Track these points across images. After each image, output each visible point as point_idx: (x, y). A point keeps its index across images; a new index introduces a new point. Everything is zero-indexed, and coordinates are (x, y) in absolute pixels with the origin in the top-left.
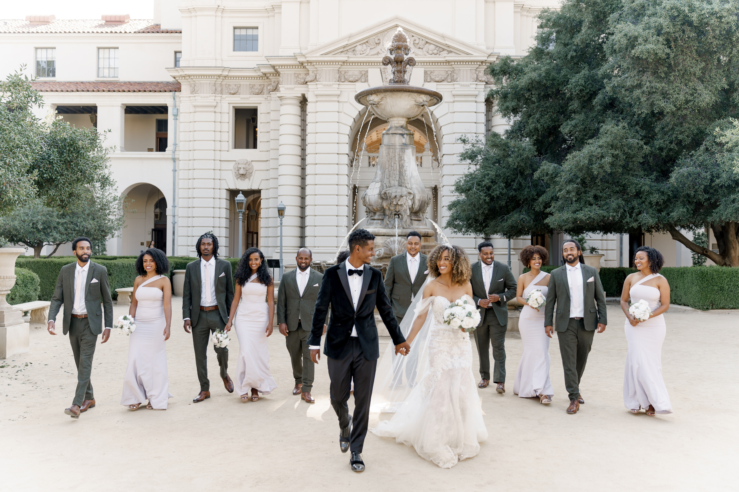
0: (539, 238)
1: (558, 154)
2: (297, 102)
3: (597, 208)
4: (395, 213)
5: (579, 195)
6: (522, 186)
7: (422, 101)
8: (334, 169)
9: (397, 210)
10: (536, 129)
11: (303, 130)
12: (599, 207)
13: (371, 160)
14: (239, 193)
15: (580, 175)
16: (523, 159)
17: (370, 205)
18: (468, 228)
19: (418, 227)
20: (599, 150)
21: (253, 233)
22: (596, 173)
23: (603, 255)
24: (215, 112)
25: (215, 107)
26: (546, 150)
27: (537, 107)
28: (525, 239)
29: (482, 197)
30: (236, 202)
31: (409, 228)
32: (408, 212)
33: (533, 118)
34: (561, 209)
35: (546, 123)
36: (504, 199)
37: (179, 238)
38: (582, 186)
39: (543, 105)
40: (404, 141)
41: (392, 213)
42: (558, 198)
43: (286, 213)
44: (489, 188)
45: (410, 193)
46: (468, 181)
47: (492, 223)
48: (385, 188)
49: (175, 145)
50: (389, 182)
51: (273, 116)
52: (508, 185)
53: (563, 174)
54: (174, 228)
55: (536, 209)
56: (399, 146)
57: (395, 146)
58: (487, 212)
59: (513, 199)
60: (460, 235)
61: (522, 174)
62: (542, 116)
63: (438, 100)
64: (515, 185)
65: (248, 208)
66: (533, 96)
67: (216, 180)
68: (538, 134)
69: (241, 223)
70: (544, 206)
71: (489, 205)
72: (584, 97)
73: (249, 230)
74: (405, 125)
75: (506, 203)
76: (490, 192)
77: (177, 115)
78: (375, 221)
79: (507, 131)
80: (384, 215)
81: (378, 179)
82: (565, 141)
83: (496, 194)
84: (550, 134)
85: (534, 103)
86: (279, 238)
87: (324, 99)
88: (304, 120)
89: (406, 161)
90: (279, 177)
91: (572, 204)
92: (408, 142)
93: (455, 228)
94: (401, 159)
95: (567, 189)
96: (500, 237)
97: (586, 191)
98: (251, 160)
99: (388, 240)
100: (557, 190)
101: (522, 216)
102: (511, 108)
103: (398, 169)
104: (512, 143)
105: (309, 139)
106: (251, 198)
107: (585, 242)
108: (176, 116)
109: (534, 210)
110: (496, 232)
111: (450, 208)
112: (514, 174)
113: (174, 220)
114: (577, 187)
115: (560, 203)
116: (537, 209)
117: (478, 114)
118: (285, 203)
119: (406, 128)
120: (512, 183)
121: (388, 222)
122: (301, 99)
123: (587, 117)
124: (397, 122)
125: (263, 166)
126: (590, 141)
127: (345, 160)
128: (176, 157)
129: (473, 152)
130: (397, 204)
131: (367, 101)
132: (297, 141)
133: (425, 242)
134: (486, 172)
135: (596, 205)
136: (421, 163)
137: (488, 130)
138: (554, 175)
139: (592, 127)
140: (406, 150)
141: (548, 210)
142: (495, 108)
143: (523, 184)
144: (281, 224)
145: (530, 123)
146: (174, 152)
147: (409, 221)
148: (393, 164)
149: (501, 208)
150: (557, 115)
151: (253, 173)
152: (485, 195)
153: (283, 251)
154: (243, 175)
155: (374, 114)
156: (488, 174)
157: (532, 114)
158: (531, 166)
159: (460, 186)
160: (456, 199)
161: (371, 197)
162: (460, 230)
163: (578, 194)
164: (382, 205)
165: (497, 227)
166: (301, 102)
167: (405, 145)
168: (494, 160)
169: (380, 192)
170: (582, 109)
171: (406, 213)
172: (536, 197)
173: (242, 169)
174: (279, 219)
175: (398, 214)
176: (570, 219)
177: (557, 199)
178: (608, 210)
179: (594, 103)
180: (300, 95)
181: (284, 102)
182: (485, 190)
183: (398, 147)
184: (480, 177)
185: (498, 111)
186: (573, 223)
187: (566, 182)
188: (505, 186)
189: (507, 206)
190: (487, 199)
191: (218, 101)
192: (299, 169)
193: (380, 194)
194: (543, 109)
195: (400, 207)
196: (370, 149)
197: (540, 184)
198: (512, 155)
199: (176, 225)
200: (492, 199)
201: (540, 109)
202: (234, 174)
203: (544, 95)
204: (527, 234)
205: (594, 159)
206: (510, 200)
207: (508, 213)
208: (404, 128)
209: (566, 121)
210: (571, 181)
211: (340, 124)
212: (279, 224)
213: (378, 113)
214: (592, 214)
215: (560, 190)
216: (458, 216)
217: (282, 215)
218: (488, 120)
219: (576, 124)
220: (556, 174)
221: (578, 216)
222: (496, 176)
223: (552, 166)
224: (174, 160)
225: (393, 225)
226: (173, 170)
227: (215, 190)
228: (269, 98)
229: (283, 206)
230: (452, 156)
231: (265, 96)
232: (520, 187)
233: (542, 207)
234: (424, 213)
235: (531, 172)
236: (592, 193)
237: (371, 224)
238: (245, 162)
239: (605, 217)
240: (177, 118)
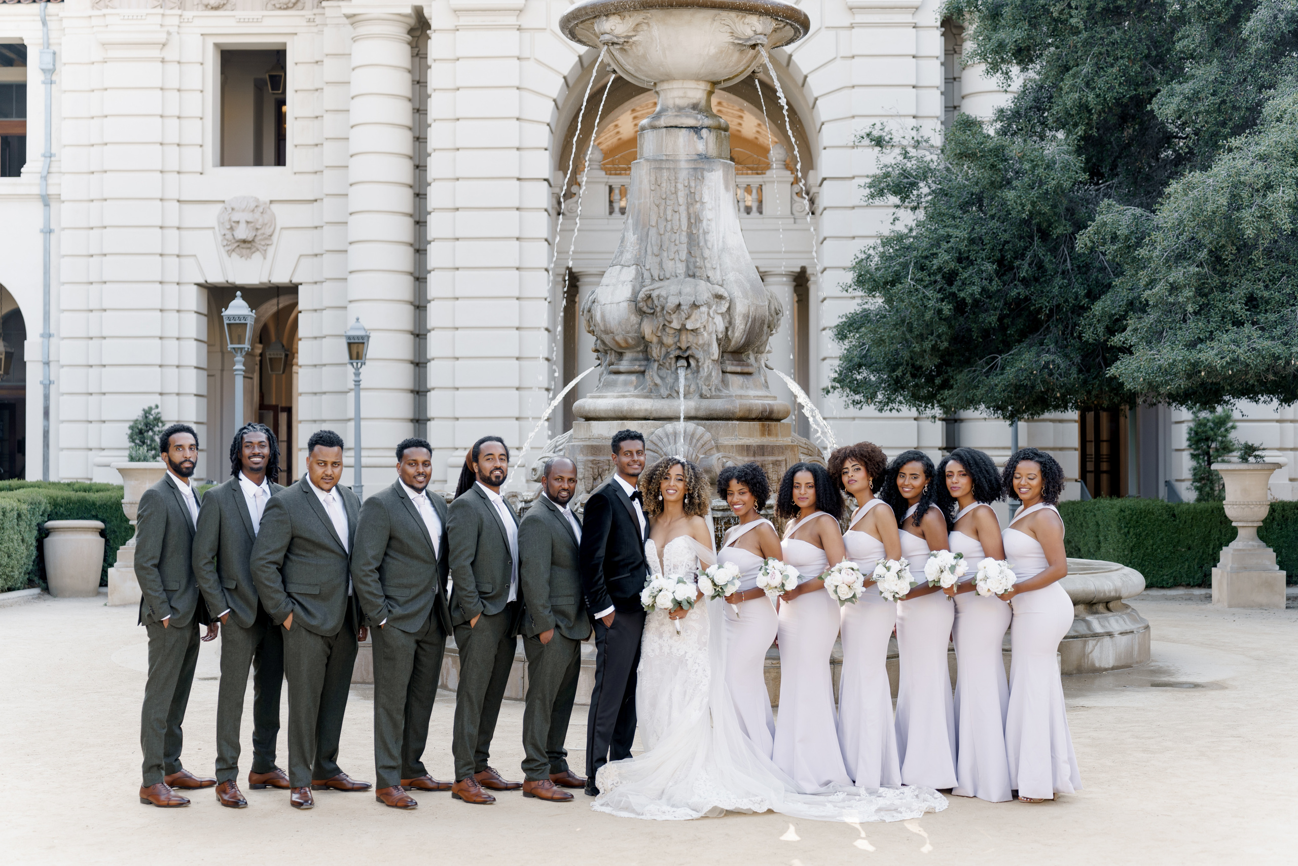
0: (1104, 416)
1: (1148, 178)
2: (400, 31)
3: (1256, 334)
4: (677, 353)
5: (1206, 295)
6: (1046, 271)
7: (751, 33)
8: (509, 223)
9: (684, 346)
10: (1084, 108)
11: (420, 111)
12: (1263, 329)
13: (616, 195)
14: (234, 297)
15: (1207, 238)
16: (1047, 192)
17: (606, 332)
18: (896, 391)
19: (742, 392)
20: (1259, 168)
21: (276, 409)
22: (1250, 232)
23: (1279, 466)
24: (163, 61)
25: (164, 45)
26: (1114, 167)
27: (1086, 43)
28: (1061, 421)
29: (931, 303)
30: (226, 322)
31: (719, 397)
32: (715, 351)
33: (1074, 76)
34: (1155, 336)
35: (1111, 88)
36: (995, 309)
37: (62, 426)
38: (1214, 269)
39: (1102, 38)
40: (700, 147)
41: (668, 353)
42: (1147, 304)
43: (372, 350)
44: (950, 277)
45: (719, 297)
46: (891, 258)
47: (962, 378)
48: (648, 281)
49: (49, 156)
50: (661, 264)
51: (331, 70)
52: (1004, 267)
53: (1158, 236)
54: (47, 397)
55: (1085, 336)
56: (688, 161)
57: (675, 161)
58: (946, 344)
59: (1019, 306)
60: (870, 410)
61: (1045, 235)
62: (1099, 69)
63: (797, 31)
64: (1026, 266)
65: (263, 336)
66: (1074, 12)
67: (166, 259)
68: (1090, 119)
69: (239, 382)
70: (1107, 327)
71: (950, 327)
72: (1219, 14)
73: (266, 402)
74: (703, 103)
75: (1000, 319)
76: (954, 289)
77: (52, 71)
78: (622, 378)
79: (1001, 111)
80: (647, 359)
81: (628, 256)
82: (1168, 139)
83: (972, 295)
84: (1124, 119)
85: (1076, 31)
86: (352, 424)
87: (478, 20)
88: (419, 83)
89: (708, 206)
90: (351, 248)
91: (1185, 321)
92: (712, 149)
93: (856, 392)
94: (693, 198)
95: (1171, 280)
96: (984, 415)
97: (1224, 284)
98: (268, 200)
99: (659, 431)
100: (1142, 283)
101: (1046, 357)
102: (1011, 46)
103: (684, 226)
104: (1016, 146)
105: (436, 137)
106: (270, 308)
107: (1233, 427)
108: (49, 72)
109: (1080, 337)
110: (972, 402)
111: (841, 333)
112: (1021, 238)
113: (47, 376)
114: (1198, 274)
115: (1150, 318)
116: (1088, 336)
117: (922, 62)
118: (368, 323)
119: (706, 110)
120: (1017, 263)
121: (658, 381)
122: (412, 21)
123: (1227, 72)
124: (681, 93)
125: (303, 215)
126: (1235, 142)
127: (541, 196)
128: (52, 191)
129: (905, 174)
130: (683, 329)
131: (595, 34)
132: (402, 142)
133: (763, 434)
134: (942, 232)
135: (1253, 324)
136: (761, 202)
137: (951, 107)
138: (1133, 240)
139: (1242, 102)
140: (706, 174)
141: (1117, 339)
142: (969, 46)
143: (1048, 266)
144: (357, 382)
145: (1066, 89)
146: (45, 178)
147: (716, 375)
148: (669, 212)
149: (986, 333)
150: (1143, 67)
151: (275, 238)
152: (939, 296)
153: (364, 461)
154: (244, 241)
155: (614, 71)
156: (949, 236)
157: (1071, 63)
158: (1071, 212)
159: (867, 272)
160: (859, 309)
161: (608, 307)
162: (871, 398)
163: (1200, 292)
164: (639, 330)
165: (976, 387)
166: (411, 31)
167: (704, 158)
168: (965, 196)
169: (635, 294)
170: (1212, 50)
171: (708, 353)
172: (1085, 301)
173: (243, 226)
174: (350, 370)
175: (685, 357)
176: (1180, 366)
177: (1144, 308)
178: (1285, 339)
179: (1245, 33)
180: (409, 11)
181: (363, 30)
182: (941, 283)
183: (683, 165)
184: (925, 244)
185: (974, 54)
186: (1189, 376)
187: (1167, 261)
188: (997, 272)
189: (1003, 328)
190: (947, 308)
191: (171, 29)
192: (408, 223)
193: (634, 300)
194: (1104, 50)
195: (691, 338)
196: (613, 162)
197: (1097, 264)
198: (1014, 183)
199: (53, 388)
200: (960, 307)
201: (1095, 50)
202: (220, 238)
203: (1106, 10)
204: (1062, 405)
205: (1245, 195)
206: (1011, 310)
207: (1008, 347)
208: (700, 111)
209: (1168, 83)
210: (1181, 257)
211: (524, 93)
212: (351, 385)
213: (628, 67)
214: (1240, 351)
215: (1151, 284)
216: (865, 356)
217: (358, 357)
218: (952, 80)
219: (1196, 93)
220: (1138, 238)
221: (1203, 356)
222: (972, 241)
223: (1129, 213)
224: (46, 200)
225: (672, 388)
226: (42, 231)
227: (166, 287)
228: (318, 20)
229: (362, 333)
230: (847, 182)
231: (308, 13)
232: (1040, 274)
233: (1101, 329)
234: (759, 352)
235: (1070, 230)
236: (1240, 292)
237: (608, 385)
238: (253, 205)
239: (1279, 358)
240: (54, 78)
